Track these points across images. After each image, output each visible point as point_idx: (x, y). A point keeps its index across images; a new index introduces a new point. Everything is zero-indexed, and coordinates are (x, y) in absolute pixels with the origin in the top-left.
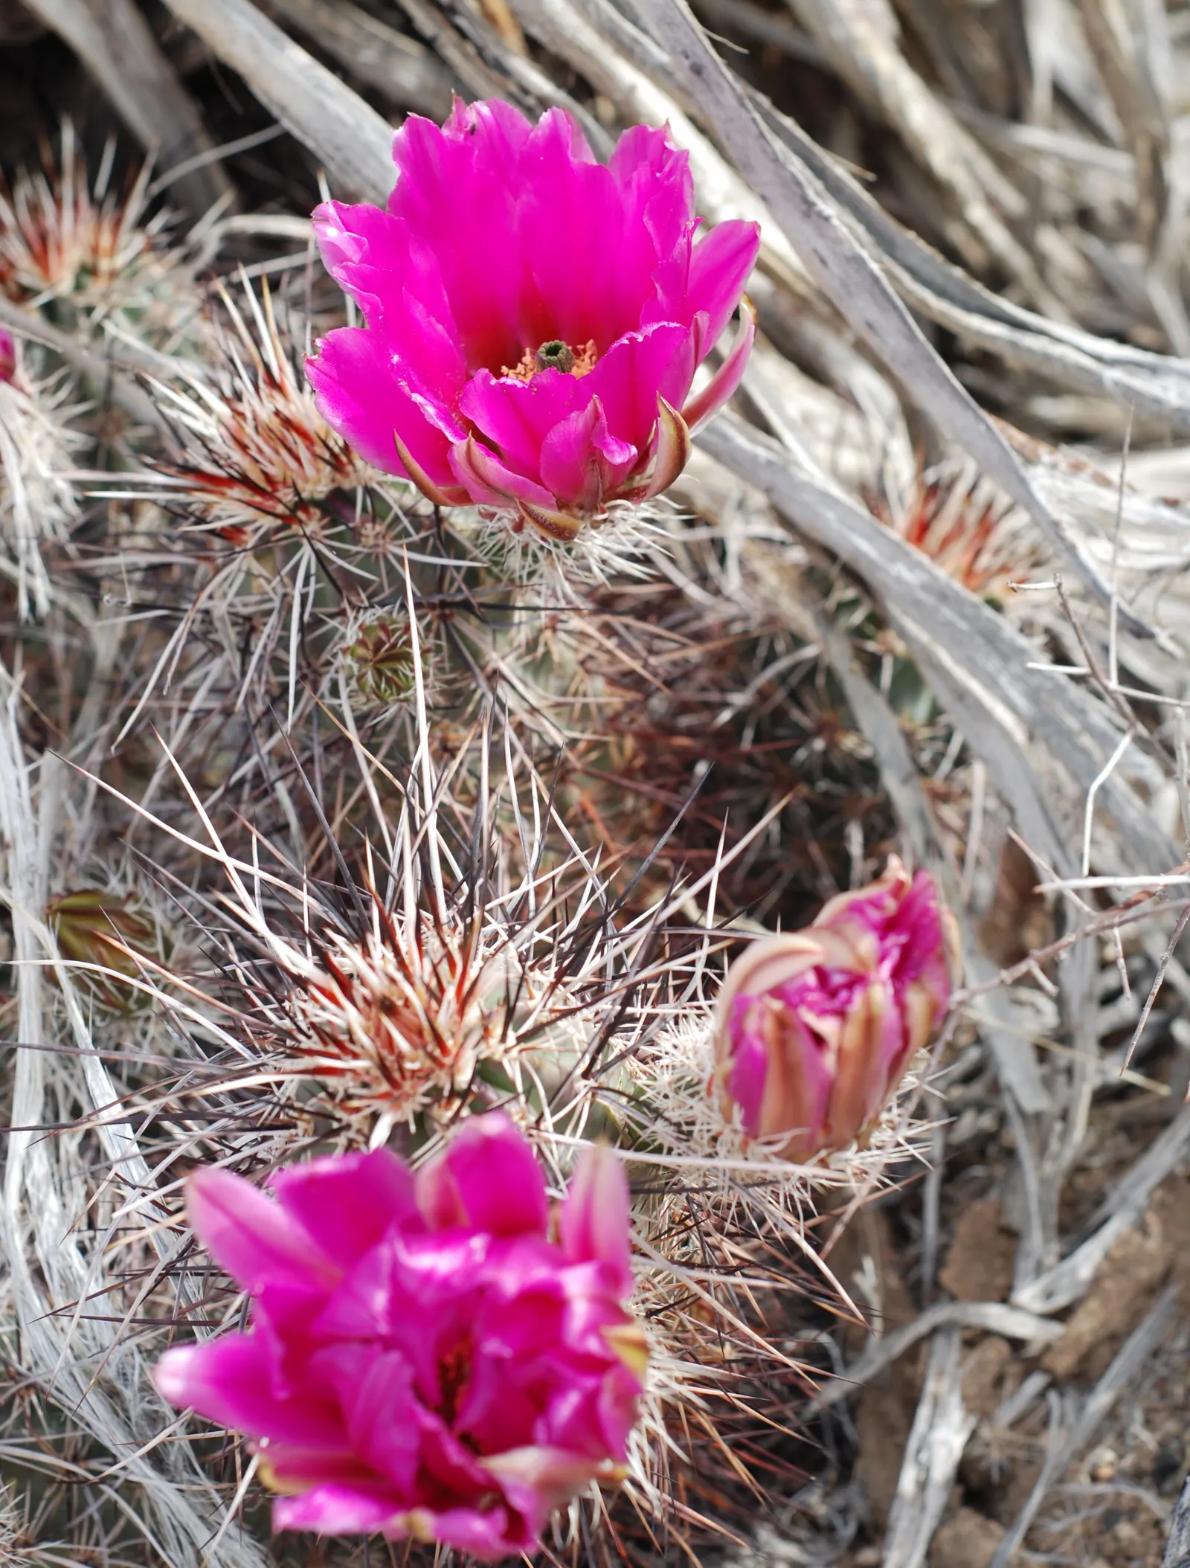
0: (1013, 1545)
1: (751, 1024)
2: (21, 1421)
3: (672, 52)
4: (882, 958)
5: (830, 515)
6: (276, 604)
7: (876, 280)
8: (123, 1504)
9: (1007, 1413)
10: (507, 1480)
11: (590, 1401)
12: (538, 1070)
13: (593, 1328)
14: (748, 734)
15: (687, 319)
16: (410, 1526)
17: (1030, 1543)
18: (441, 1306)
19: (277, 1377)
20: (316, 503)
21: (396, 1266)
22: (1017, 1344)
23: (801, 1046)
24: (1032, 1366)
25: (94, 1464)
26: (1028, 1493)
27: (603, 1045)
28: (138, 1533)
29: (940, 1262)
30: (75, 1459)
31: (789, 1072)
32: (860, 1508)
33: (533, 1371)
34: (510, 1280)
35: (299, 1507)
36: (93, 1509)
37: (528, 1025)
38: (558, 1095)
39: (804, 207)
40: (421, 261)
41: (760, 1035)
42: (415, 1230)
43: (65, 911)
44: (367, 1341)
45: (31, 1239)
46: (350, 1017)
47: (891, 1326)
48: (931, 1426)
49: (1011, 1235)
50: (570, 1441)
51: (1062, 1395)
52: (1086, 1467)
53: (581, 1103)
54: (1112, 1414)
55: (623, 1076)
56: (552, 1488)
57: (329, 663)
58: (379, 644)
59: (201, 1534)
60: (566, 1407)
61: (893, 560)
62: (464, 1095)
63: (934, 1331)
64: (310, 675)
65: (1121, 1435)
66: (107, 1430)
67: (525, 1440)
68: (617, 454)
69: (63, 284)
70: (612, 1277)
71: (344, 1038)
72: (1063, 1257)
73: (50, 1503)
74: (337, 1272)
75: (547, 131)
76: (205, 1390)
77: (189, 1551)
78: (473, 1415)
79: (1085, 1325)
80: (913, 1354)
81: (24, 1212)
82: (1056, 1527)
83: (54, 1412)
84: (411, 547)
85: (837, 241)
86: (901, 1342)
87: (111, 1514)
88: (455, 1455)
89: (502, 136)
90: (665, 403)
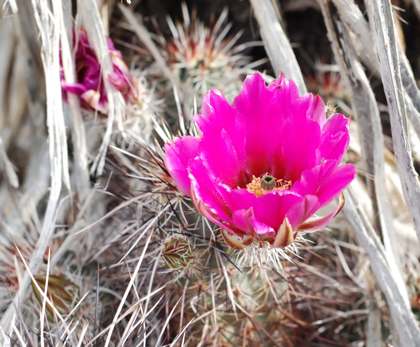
5: (383, 275)
14: (341, 327)
39: (408, 167)
58: (171, 248)
61: (397, 301)
68: (259, 230)
69: (191, 64)
75: (305, 100)
89: (289, 94)
90: (286, 220)
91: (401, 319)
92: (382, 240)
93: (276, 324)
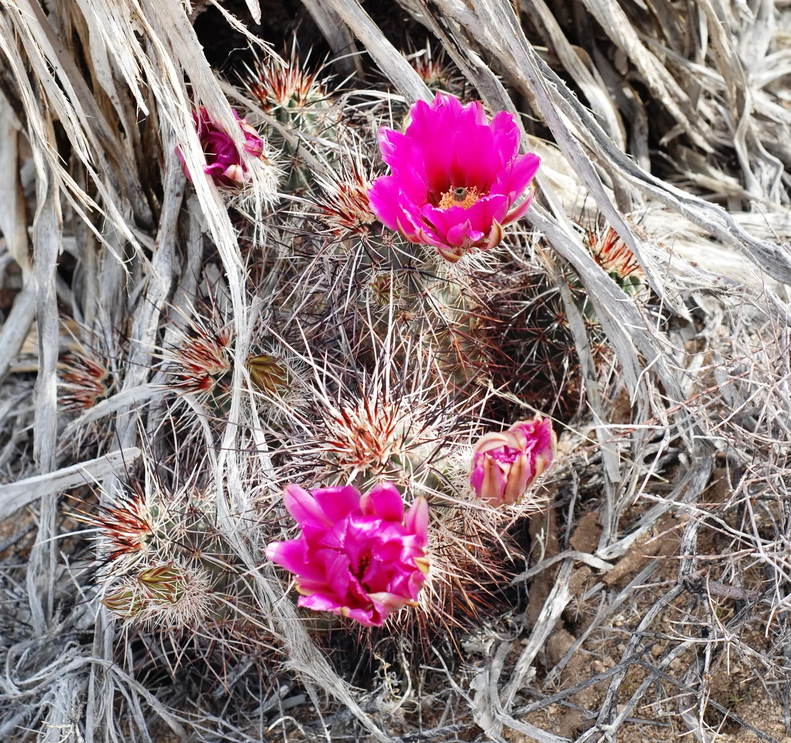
0: (578, 646)
1: (479, 463)
2: (214, 545)
3: (525, 73)
4: (527, 447)
6: (348, 258)
7: (591, 167)
8: (246, 582)
9: (585, 596)
10: (375, 601)
11: (407, 579)
12: (411, 459)
13: (410, 557)
15: (507, 194)
16: (342, 611)
17: (585, 645)
18: (363, 541)
19: (305, 556)
20: (367, 225)
21: (349, 525)
22: (595, 570)
23: (497, 471)
24: (600, 579)
25: (238, 566)
26: (587, 628)
27: (437, 451)
28: (250, 593)
29: (572, 533)
30: (231, 563)
31: (491, 479)
32: (525, 623)
33: (389, 567)
34: (385, 537)
35: (306, 600)
36: (235, 583)
37: (410, 444)
38: (417, 469)
40: (415, 151)
41: (483, 467)
42: (359, 515)
43: (253, 363)
44: (337, 550)
45: (225, 479)
46: (348, 433)
47: (548, 555)
48: (555, 597)
49: (601, 527)
50: (397, 592)
51: (608, 592)
52: (612, 621)
53: (426, 472)
54: (626, 602)
55: (440, 466)
56: (389, 606)
57: (364, 283)
58: (382, 285)
59: (274, 598)
60: (398, 581)
62: (385, 466)
63: (563, 560)
64: (357, 287)
65: (628, 610)
66: (244, 555)
67: (384, 590)
68: (475, 238)
69: (284, 103)
70: (420, 540)
71: (345, 440)
72: (620, 539)
73: (221, 577)
74: (332, 524)
75: (469, 110)
76: (281, 557)
77: (268, 602)
78: (368, 579)
79: (622, 567)
80: (554, 567)
81: (224, 471)
82: (596, 642)
83: (226, 546)
84: (400, 247)
85: (578, 151)
86: (550, 562)
87: (241, 585)
88: (359, 590)
89: (452, 108)
90: (495, 221)
91: (597, 281)
92: (553, 214)
93: (476, 332)
